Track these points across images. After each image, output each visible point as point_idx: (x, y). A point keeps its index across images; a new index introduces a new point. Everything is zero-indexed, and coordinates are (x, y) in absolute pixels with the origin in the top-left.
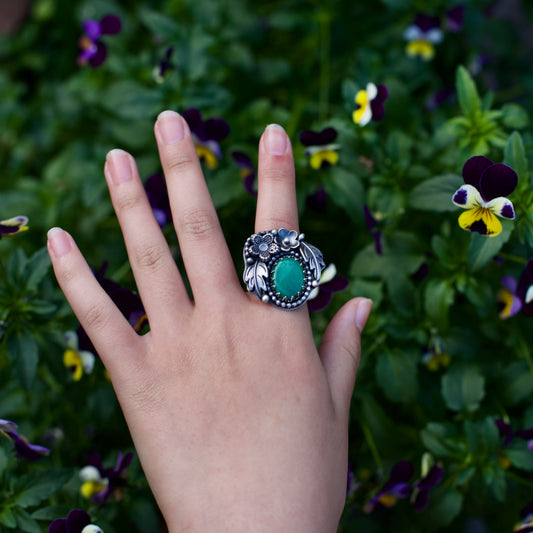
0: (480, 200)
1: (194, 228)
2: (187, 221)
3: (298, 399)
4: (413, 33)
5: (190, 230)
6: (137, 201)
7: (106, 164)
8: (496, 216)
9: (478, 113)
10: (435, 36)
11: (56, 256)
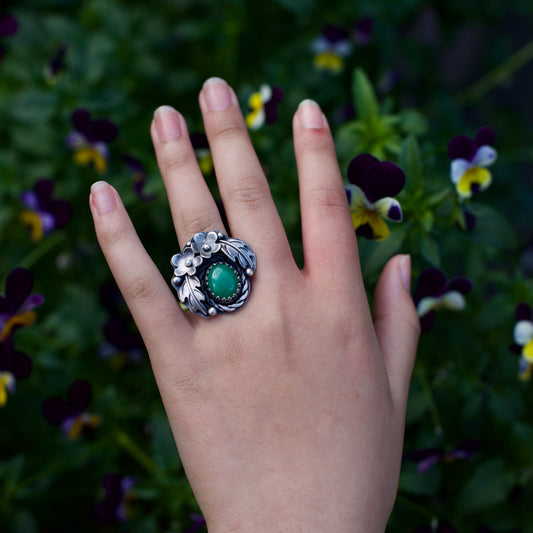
0: (366, 201)
1: (245, 195)
2: (237, 187)
3: (357, 395)
4: (320, 45)
5: (239, 197)
6: (186, 161)
7: (154, 121)
8: (383, 219)
9: (374, 118)
10: (344, 48)
11: (99, 214)
